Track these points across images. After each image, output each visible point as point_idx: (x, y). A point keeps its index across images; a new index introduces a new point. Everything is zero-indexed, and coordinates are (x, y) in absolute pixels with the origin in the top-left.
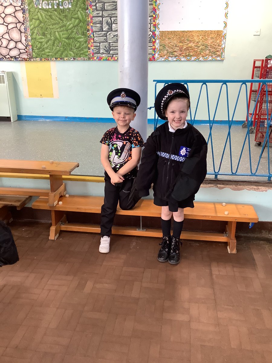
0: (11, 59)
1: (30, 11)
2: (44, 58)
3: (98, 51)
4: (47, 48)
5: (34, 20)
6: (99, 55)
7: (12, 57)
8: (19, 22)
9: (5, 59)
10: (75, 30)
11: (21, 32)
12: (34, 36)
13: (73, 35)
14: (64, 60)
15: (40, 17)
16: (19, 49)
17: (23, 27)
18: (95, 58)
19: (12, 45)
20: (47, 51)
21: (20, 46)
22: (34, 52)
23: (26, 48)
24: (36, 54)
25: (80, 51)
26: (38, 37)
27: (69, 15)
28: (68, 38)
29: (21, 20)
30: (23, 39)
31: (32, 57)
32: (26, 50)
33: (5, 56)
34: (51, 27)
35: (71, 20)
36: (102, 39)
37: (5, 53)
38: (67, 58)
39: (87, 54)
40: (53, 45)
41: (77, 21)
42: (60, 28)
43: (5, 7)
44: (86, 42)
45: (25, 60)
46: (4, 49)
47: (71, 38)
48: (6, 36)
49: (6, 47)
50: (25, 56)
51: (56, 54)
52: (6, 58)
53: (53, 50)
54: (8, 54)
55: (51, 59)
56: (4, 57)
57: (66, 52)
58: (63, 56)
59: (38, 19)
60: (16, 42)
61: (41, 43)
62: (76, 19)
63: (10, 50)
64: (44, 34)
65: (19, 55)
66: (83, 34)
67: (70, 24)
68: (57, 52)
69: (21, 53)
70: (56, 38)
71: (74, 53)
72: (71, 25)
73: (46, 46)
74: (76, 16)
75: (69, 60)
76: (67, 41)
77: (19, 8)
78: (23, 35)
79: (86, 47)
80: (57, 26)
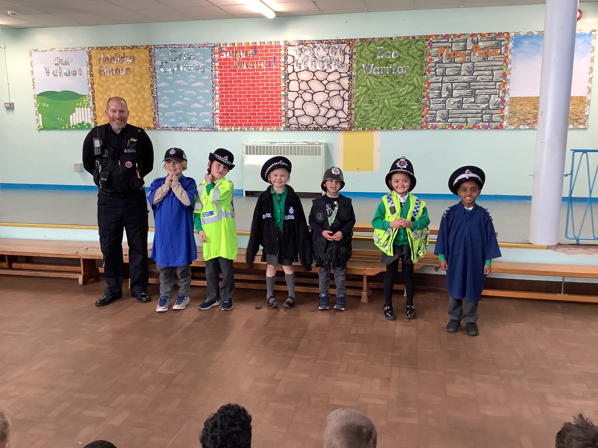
0: (328, 129)
1: (357, 78)
2: (368, 128)
3: (433, 120)
4: (372, 117)
5: (361, 87)
6: (434, 123)
7: (329, 127)
8: (344, 89)
9: (320, 128)
10: (408, 97)
11: (344, 100)
12: (359, 104)
13: (405, 102)
14: (391, 129)
15: (369, 84)
16: (339, 118)
17: (347, 94)
18: (429, 127)
19: (331, 113)
20: (371, 120)
21: (341, 114)
22: (357, 121)
23: (348, 117)
24: (358, 123)
25: (412, 119)
26: (363, 105)
27: (403, 82)
28: (398, 106)
29: (346, 87)
30: (346, 107)
31: (353, 126)
32: (347, 119)
33: (321, 126)
34: (380, 94)
35: (404, 86)
36: (440, 106)
37: (321, 122)
38: (395, 127)
39: (420, 122)
40: (381, 113)
41: (412, 87)
42: (391, 95)
43: (329, 73)
44: (419, 110)
45: (345, 130)
46: (321, 118)
47: (403, 106)
48: (326, 104)
49: (324, 116)
50: (345, 126)
51: (382, 123)
52: (322, 128)
53: (380, 119)
54: (326, 124)
55: (375, 128)
56: (319, 127)
57: (395, 120)
58: (390, 125)
59: (366, 86)
60: (337, 111)
61: (366, 111)
62: (410, 85)
63: (329, 119)
64: (371, 102)
65: (338, 125)
66: (418, 101)
67: (403, 91)
68: (384, 121)
69: (340, 122)
70: (385, 106)
71: (404, 122)
72: (405, 92)
73: (371, 114)
74: (412, 82)
75: (397, 129)
76: (397, 109)
77: (346, 75)
78: (346, 103)
79: (419, 116)
80: (387, 93)
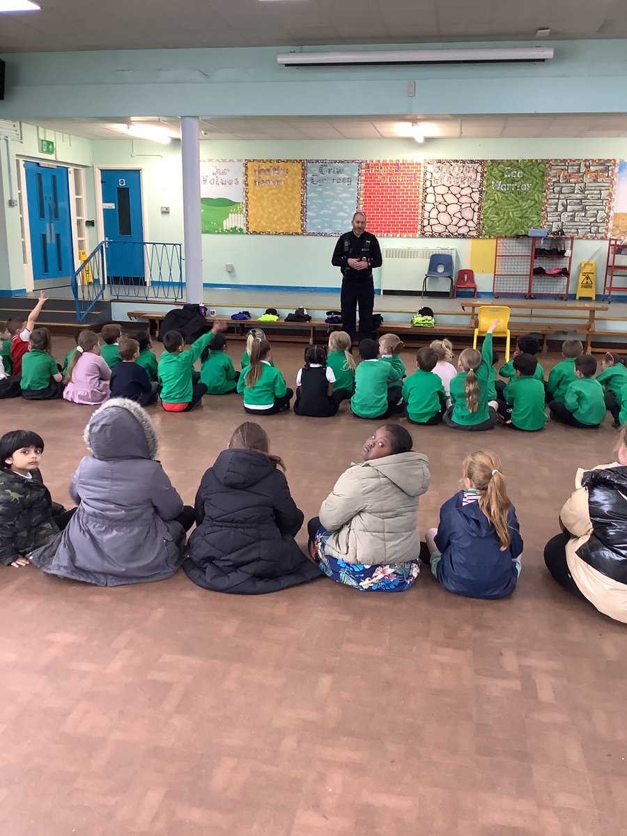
1: (487, 192)
2: (493, 236)
4: (498, 226)
5: (489, 201)
7: (459, 235)
8: (474, 202)
9: (452, 236)
10: (529, 211)
11: (474, 211)
12: (487, 215)
13: (527, 215)
15: (496, 198)
16: (469, 227)
17: (477, 207)
19: (462, 223)
20: (497, 229)
21: (470, 224)
22: (484, 230)
23: (477, 226)
24: (486, 232)
26: (491, 216)
27: (526, 197)
28: (521, 218)
29: (477, 201)
30: (476, 217)
31: (481, 234)
33: (452, 234)
34: (505, 207)
35: (527, 201)
36: (556, 219)
37: (453, 230)
40: (505, 223)
41: (533, 202)
42: (515, 208)
43: (462, 188)
44: (539, 221)
45: (473, 237)
46: (453, 227)
47: (525, 217)
48: (458, 215)
49: (456, 225)
50: (474, 234)
53: (504, 228)
54: (457, 232)
57: (518, 230)
58: (513, 234)
59: (494, 200)
60: (467, 221)
61: (493, 221)
62: (532, 200)
63: (459, 227)
64: (497, 214)
65: (468, 233)
66: (537, 214)
67: (525, 205)
68: (508, 230)
69: (470, 231)
70: (509, 217)
71: (525, 231)
72: (527, 206)
73: (498, 224)
74: (533, 198)
76: (520, 220)
77: (477, 190)
78: (476, 214)
79: (538, 226)
80: (512, 206)
